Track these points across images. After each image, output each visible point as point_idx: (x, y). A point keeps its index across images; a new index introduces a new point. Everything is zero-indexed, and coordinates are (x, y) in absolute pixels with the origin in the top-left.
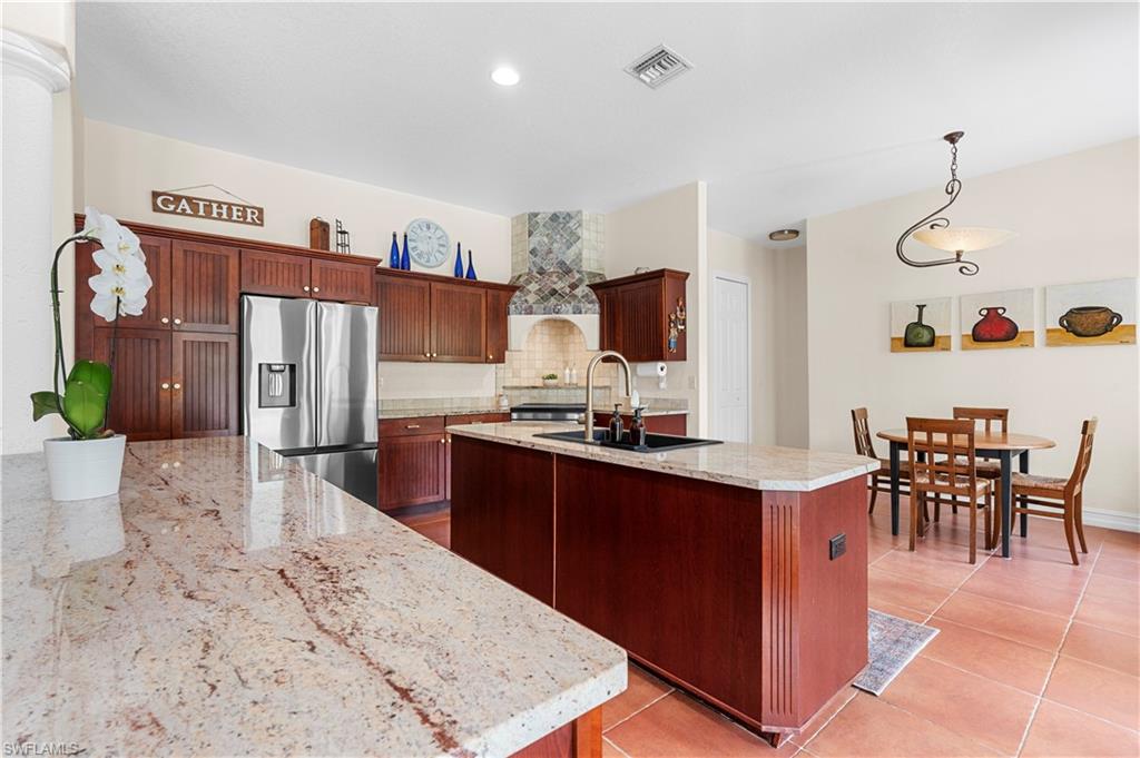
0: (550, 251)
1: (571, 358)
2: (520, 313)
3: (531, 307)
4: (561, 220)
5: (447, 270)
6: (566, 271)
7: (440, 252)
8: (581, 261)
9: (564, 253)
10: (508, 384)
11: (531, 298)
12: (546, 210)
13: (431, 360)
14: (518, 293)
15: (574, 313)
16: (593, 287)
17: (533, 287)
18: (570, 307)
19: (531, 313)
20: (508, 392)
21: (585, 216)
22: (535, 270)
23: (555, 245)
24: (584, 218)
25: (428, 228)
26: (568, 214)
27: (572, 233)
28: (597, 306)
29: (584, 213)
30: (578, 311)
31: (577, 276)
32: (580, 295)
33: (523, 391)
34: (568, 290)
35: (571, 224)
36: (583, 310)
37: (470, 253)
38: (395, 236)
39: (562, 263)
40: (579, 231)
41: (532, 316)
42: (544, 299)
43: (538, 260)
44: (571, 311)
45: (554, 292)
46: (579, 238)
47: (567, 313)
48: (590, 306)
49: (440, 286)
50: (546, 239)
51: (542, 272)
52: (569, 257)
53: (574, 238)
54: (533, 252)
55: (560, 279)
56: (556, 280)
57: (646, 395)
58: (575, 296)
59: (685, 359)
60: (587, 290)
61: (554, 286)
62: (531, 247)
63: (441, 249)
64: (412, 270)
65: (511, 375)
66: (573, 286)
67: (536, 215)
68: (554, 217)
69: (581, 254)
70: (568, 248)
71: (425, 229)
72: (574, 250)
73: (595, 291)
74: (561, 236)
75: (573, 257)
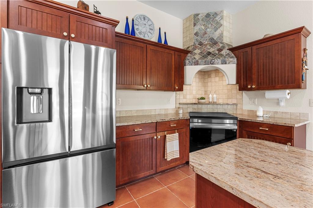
0: (205, 33)
1: (209, 89)
2: (191, 65)
3: (198, 61)
4: (211, 16)
5: (155, 39)
6: (214, 43)
7: (150, 32)
8: (222, 37)
9: (213, 33)
10: (181, 102)
11: (197, 57)
12: (203, 12)
13: (147, 89)
14: (189, 55)
15: (222, 64)
16: (230, 49)
17: (197, 51)
18: (219, 61)
19: (198, 64)
21: (225, 13)
22: (197, 44)
23: (208, 30)
24: (224, 14)
25: (144, 19)
26: (216, 13)
27: (218, 23)
28: (235, 60)
30: (224, 63)
31: (221, 45)
32: (225, 54)
33: (189, 106)
34: (217, 52)
35: (217, 18)
36: (227, 62)
37: (165, 33)
38: (127, 19)
39: (212, 39)
40: (222, 22)
41: (198, 66)
42: (204, 57)
43: (199, 38)
44: (220, 63)
45: (209, 53)
46: (222, 25)
47: (218, 64)
48: (231, 59)
49: (152, 47)
50: (203, 27)
51: (201, 44)
52: (216, 35)
53: (219, 25)
54: (196, 34)
55: (212, 47)
56: (209, 47)
57: (267, 109)
58: (222, 55)
59: (306, 88)
60: (228, 52)
61: (209, 50)
62: (195, 31)
63: (151, 31)
66: (220, 50)
67: (198, 15)
68: (208, 15)
69: (222, 34)
70: (215, 31)
71: (143, 20)
72: (219, 31)
73: (232, 52)
74: (212, 25)
75: (218, 36)
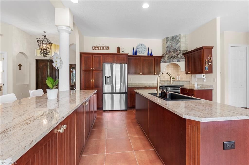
0: (172, 46)
2: (163, 63)
3: (166, 61)
4: (175, 38)
5: (146, 54)
6: (176, 50)
7: (144, 50)
8: (180, 48)
9: (175, 46)
10: (161, 80)
11: (166, 59)
12: (170, 36)
13: (141, 75)
14: (163, 58)
16: (184, 54)
17: (167, 56)
18: (176, 60)
19: (166, 62)
20: (161, 82)
21: (182, 35)
22: (168, 52)
23: (173, 44)
24: (181, 36)
25: (141, 45)
26: (177, 36)
27: (178, 41)
28: (184, 59)
29: (181, 35)
30: (179, 61)
31: (179, 52)
32: (179, 57)
33: (165, 82)
34: (176, 56)
35: (177, 38)
36: (180, 61)
37: (151, 49)
38: (134, 48)
39: (175, 49)
40: (180, 40)
41: (166, 63)
42: (170, 59)
43: (168, 49)
44: (177, 61)
45: (172, 57)
46: (180, 41)
47: (175, 62)
48: (182, 59)
49: (143, 58)
50: (171, 44)
51: (169, 52)
52: (177, 47)
54: (167, 47)
55: (174, 53)
56: (173, 53)
57: (200, 83)
58: (178, 57)
59: (212, 73)
60: (182, 55)
61: (172, 55)
62: (167, 46)
63: (144, 49)
64: (138, 55)
65: (162, 78)
66: (178, 55)
67: (168, 38)
68: (173, 37)
69: (180, 46)
70: (177, 45)
71: (141, 46)
72: (178, 45)
73: (184, 55)
74: (175, 42)
75: (178, 47)
